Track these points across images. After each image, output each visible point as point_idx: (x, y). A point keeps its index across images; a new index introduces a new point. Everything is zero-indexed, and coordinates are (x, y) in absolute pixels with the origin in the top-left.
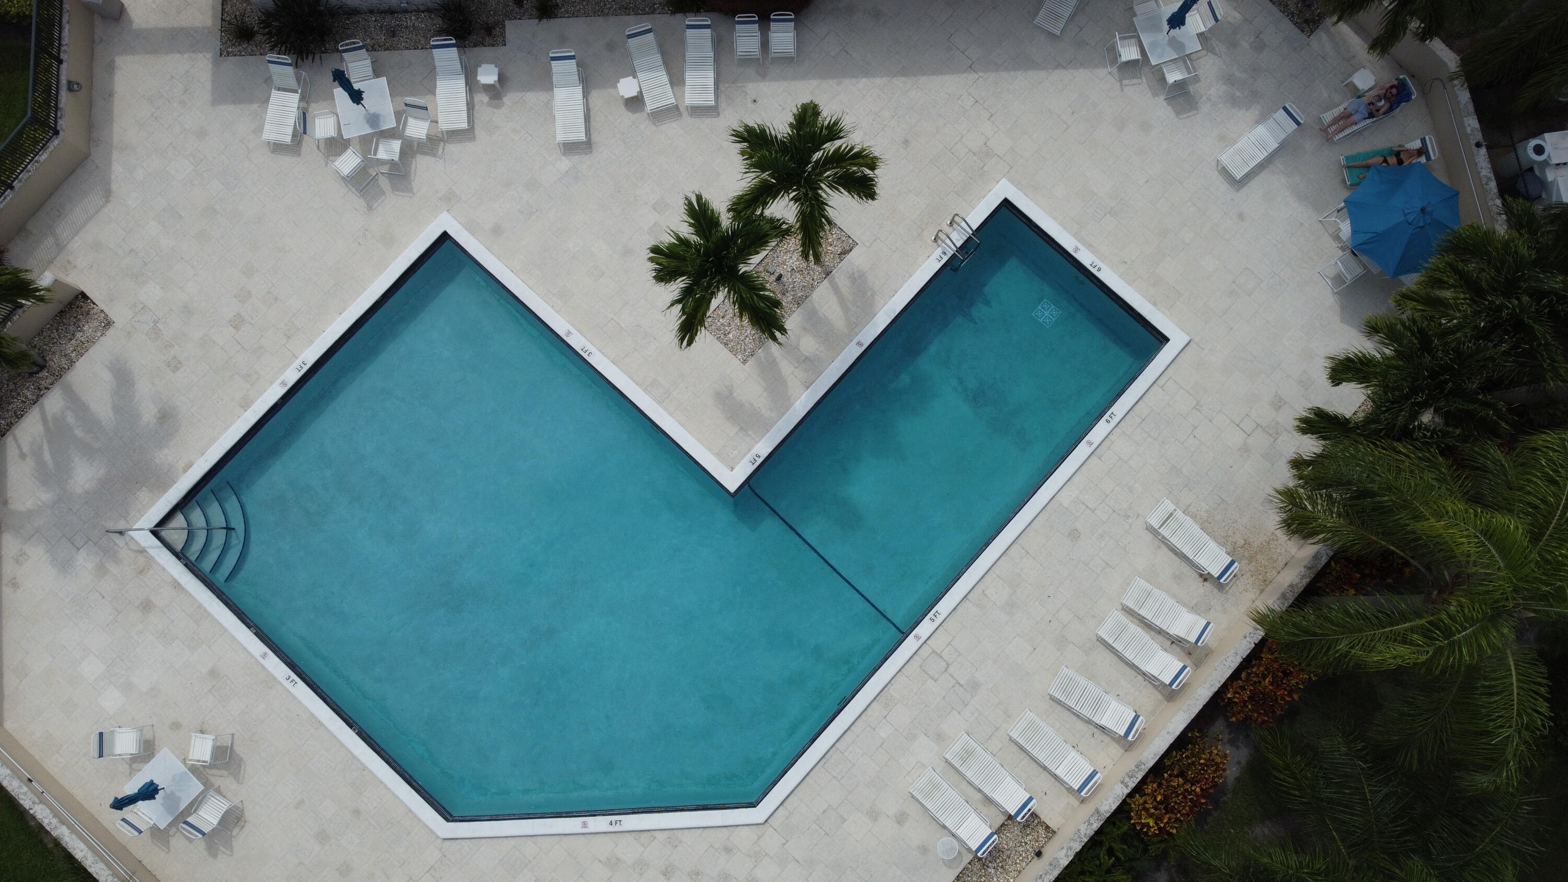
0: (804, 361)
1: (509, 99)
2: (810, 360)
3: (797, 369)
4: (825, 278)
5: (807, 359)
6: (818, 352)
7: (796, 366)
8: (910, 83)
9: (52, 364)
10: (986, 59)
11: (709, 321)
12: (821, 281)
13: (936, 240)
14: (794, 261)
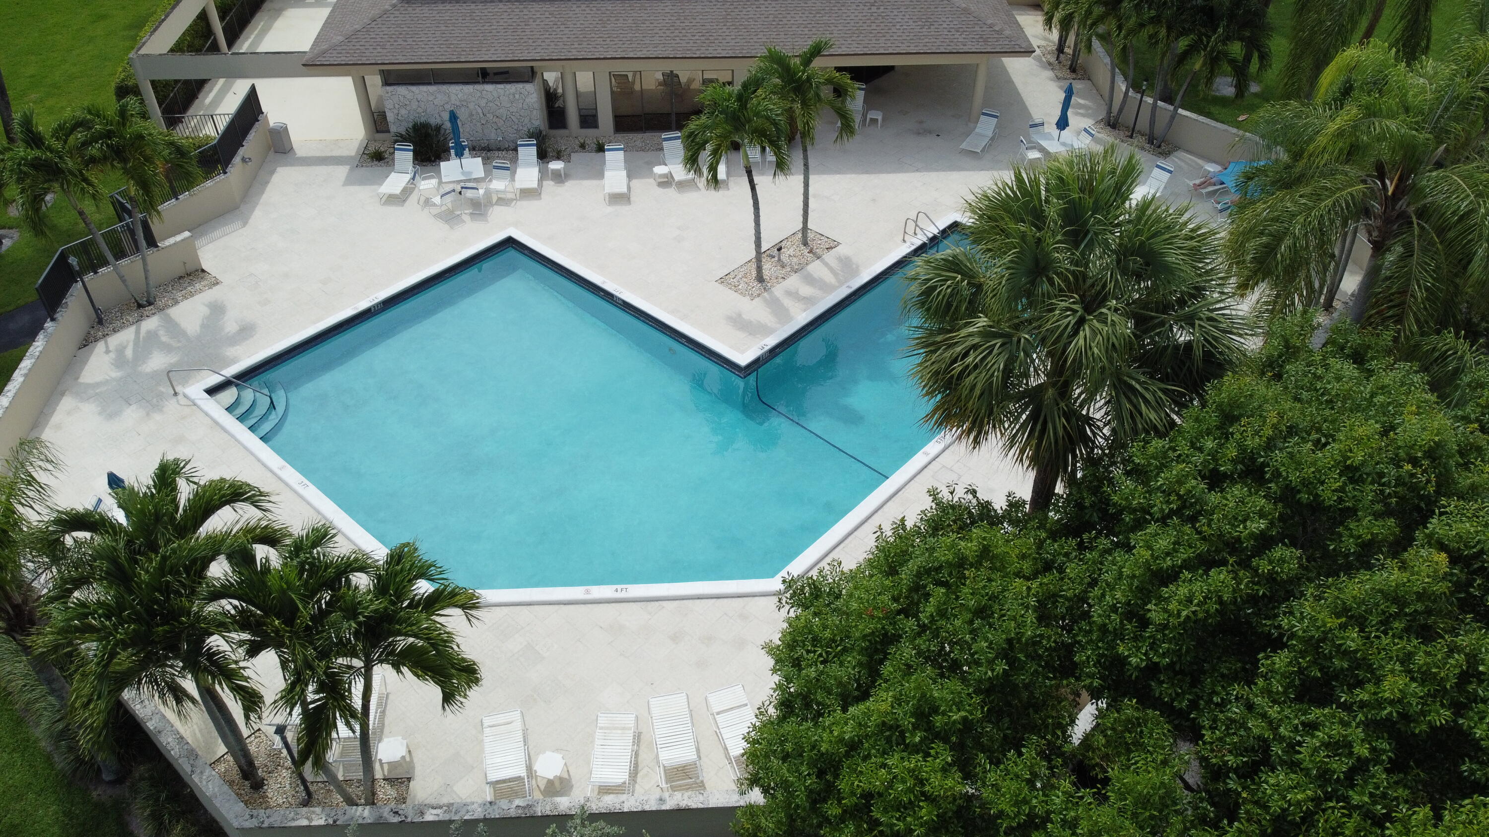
0: (803, 298)
1: (569, 184)
2: (808, 298)
4: (816, 260)
5: (805, 297)
6: (814, 294)
7: (796, 301)
8: (872, 176)
9: (160, 303)
10: (928, 167)
11: (722, 280)
12: (813, 261)
13: (904, 241)
14: (791, 252)
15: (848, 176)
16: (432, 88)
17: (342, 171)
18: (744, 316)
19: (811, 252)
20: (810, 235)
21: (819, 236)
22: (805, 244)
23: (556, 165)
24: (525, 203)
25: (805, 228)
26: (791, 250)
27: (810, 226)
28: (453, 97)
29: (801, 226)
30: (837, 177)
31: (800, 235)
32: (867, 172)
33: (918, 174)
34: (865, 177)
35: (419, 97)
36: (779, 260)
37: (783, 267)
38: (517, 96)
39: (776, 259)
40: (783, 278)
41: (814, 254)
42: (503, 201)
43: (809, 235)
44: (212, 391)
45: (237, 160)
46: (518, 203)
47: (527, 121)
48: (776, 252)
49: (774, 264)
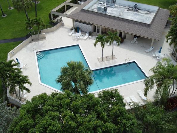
9: (39, 40)
11: (98, 59)
13: (125, 61)
16: (80, 23)
17: (67, 30)
18: (97, 64)
21: (115, 57)
22: (112, 57)
23: (90, 37)
24: (83, 41)
25: (112, 55)
26: (110, 58)
28: (82, 25)
35: (78, 24)
37: (107, 59)
38: (89, 27)
40: (106, 61)
41: (112, 59)
42: (81, 39)
44: (37, 52)
45: (56, 26)
47: (90, 30)
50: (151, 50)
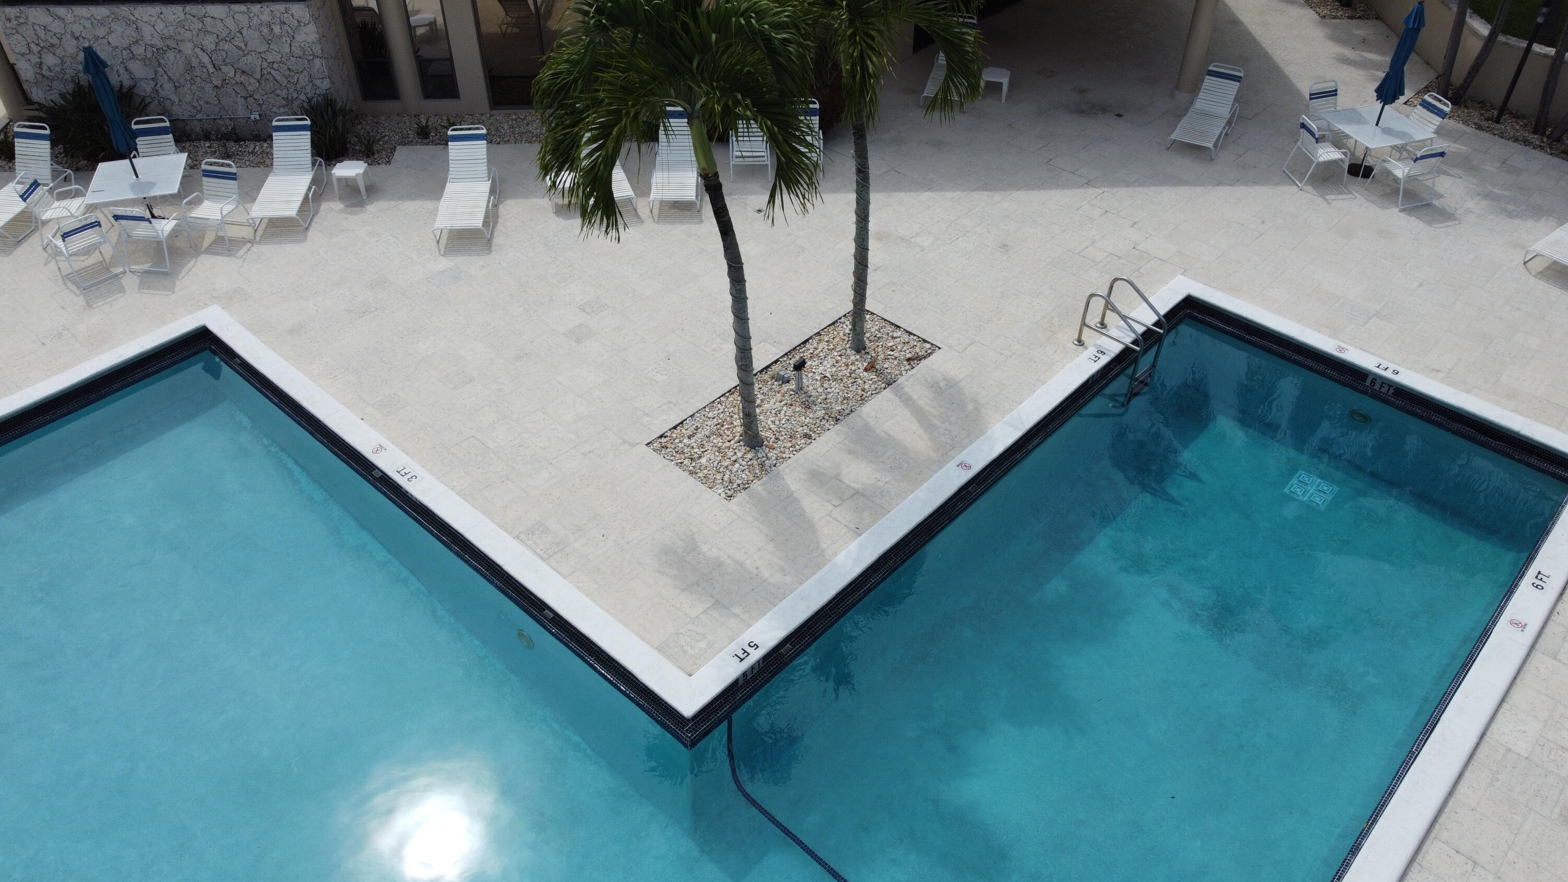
0: (852, 496)
2: (864, 496)
3: (839, 509)
4: (885, 388)
5: (857, 493)
6: (879, 484)
7: (837, 503)
8: (997, 196)
10: (1110, 179)
11: (662, 442)
12: (877, 392)
13: (1080, 342)
14: (827, 367)
15: (949, 195)
18: (705, 548)
19: (871, 368)
20: (871, 327)
21: (889, 328)
22: (859, 347)
23: (348, 170)
24: (266, 250)
25: (859, 311)
26: (828, 363)
27: (869, 305)
28: (147, 31)
29: (850, 307)
30: (926, 196)
31: (847, 327)
32: (985, 187)
33: (1090, 192)
34: (982, 198)
35: (77, 29)
36: (800, 388)
37: (807, 406)
38: (277, 29)
39: (792, 385)
40: (807, 436)
41: (879, 373)
43: (868, 325)
46: (255, 249)
47: (303, 80)
48: (790, 373)
49: (787, 399)
50: (1225, 112)
